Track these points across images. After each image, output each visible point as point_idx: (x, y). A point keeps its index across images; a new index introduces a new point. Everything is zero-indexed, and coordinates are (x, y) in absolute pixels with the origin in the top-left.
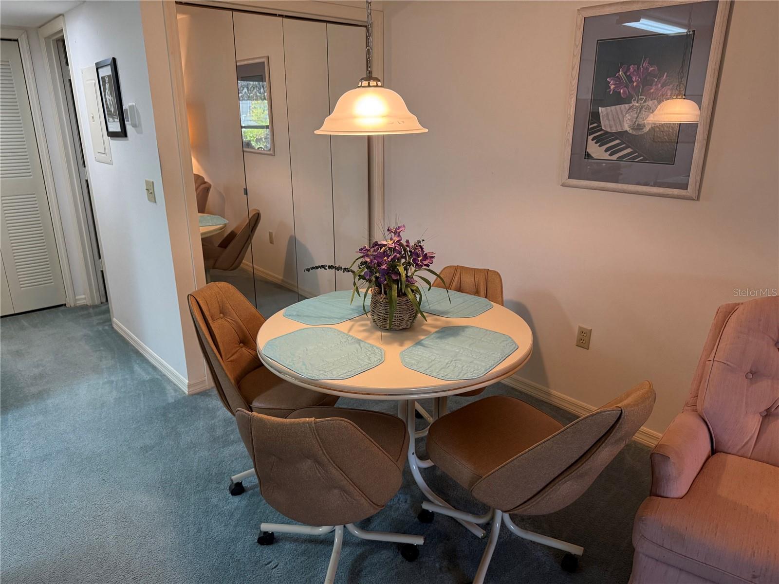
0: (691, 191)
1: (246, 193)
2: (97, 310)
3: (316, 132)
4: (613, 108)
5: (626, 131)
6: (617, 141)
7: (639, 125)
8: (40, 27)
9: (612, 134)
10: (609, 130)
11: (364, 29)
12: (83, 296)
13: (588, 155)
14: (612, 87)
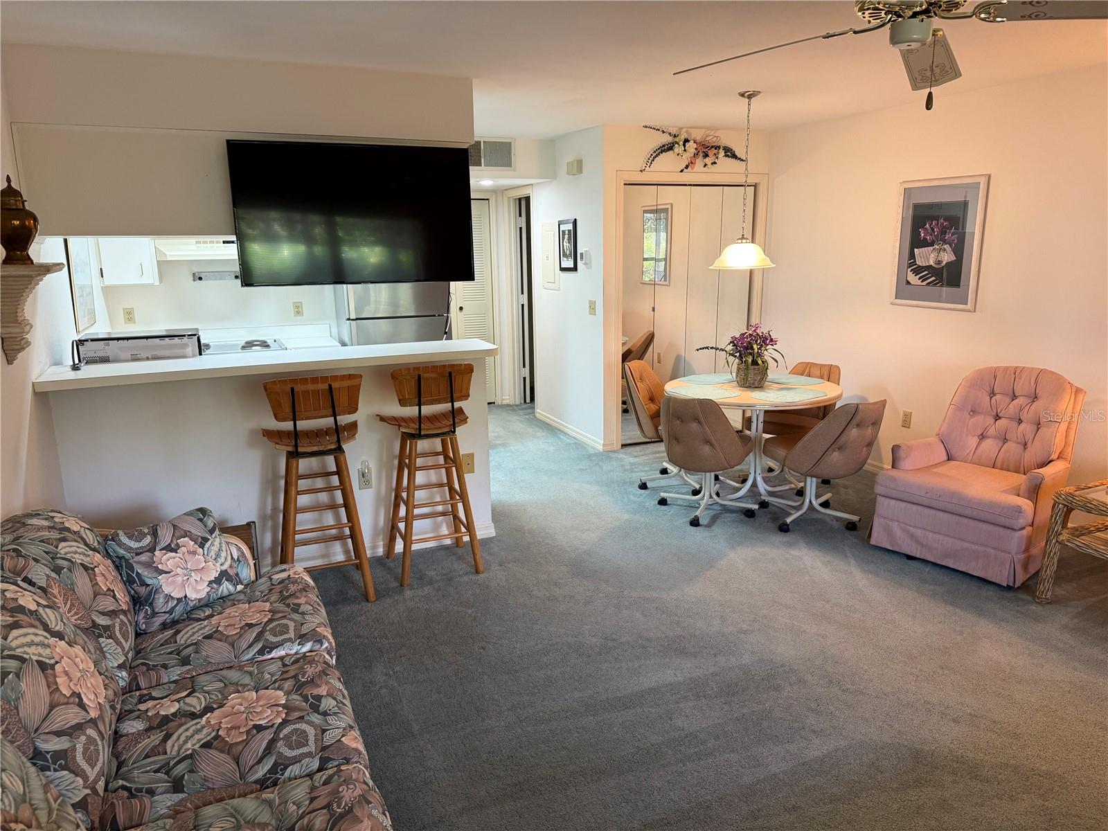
0: (969, 306)
1: (654, 310)
2: (520, 407)
3: (710, 268)
4: (923, 249)
5: (931, 265)
6: (926, 272)
7: (939, 261)
8: (506, 190)
9: (923, 267)
10: (921, 265)
11: (753, 188)
12: (508, 397)
13: (908, 283)
14: (923, 235)
